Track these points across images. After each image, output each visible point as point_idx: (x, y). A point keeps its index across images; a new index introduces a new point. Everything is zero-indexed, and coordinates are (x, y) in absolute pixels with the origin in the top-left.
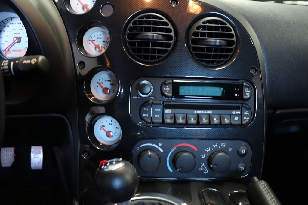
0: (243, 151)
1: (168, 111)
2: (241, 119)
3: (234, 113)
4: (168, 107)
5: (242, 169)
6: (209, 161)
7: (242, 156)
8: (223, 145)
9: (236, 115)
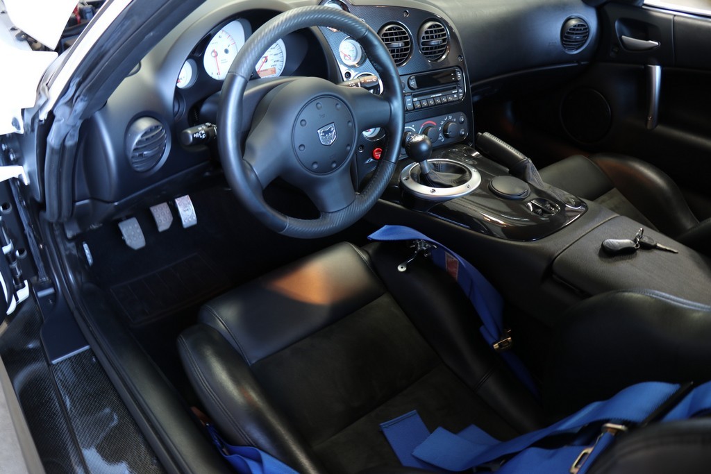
0: (463, 120)
1: (415, 99)
2: (458, 96)
3: (453, 92)
4: (414, 96)
5: (463, 133)
6: (445, 131)
7: (463, 122)
8: (450, 117)
9: (455, 93)
